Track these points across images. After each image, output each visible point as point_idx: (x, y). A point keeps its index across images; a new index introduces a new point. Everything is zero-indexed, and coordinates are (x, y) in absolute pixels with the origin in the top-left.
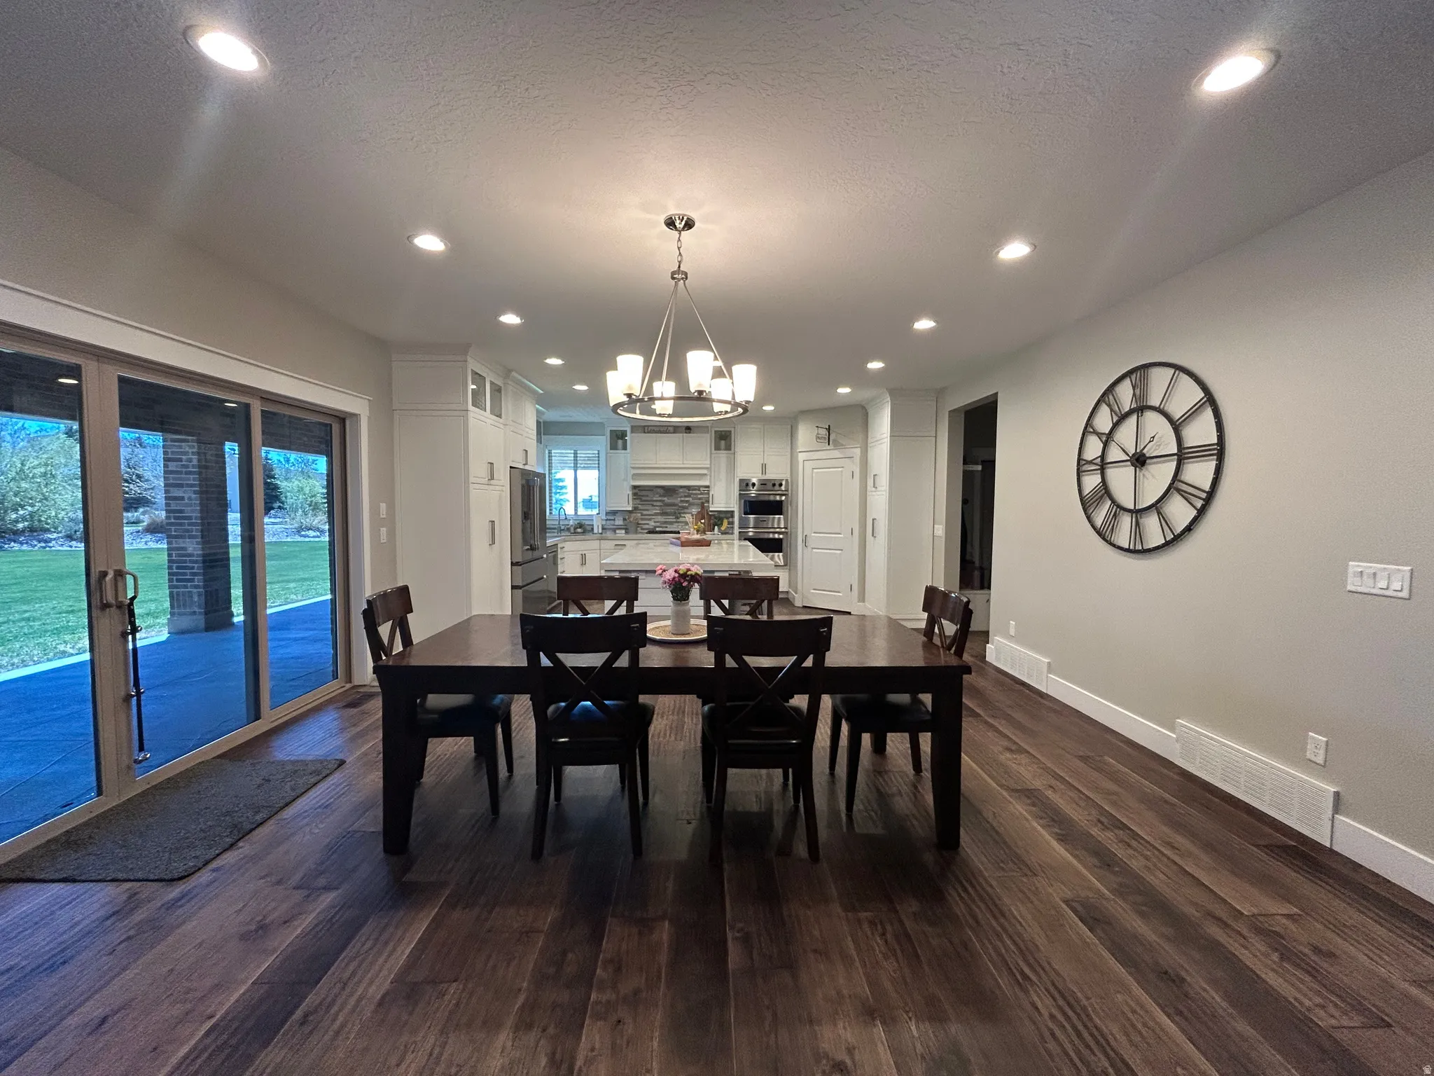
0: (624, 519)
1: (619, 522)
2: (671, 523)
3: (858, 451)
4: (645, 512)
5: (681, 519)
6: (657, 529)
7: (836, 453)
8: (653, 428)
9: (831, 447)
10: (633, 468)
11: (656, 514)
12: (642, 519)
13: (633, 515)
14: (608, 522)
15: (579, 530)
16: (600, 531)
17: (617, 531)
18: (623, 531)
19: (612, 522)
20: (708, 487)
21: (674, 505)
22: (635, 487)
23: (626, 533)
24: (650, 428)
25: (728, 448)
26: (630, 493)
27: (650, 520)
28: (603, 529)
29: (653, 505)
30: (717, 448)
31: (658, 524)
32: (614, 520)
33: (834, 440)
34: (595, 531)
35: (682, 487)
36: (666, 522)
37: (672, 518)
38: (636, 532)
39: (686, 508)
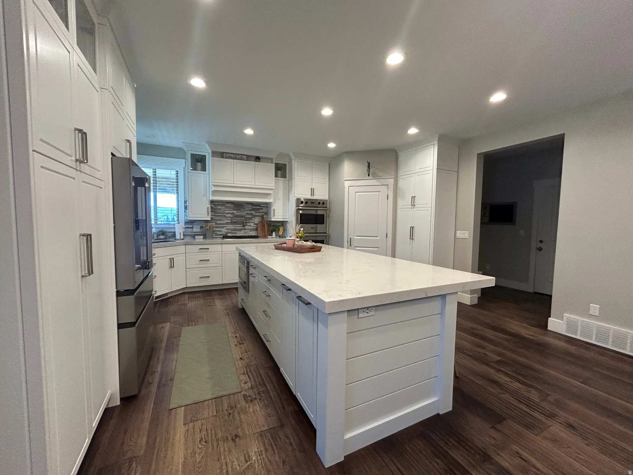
0: (202, 227)
1: (197, 229)
2: (240, 230)
3: (392, 181)
4: (218, 222)
5: (246, 227)
6: (229, 235)
7: (374, 182)
8: (230, 155)
9: (370, 177)
10: (214, 186)
11: (227, 223)
12: (216, 227)
13: (209, 224)
14: (187, 229)
15: (161, 237)
16: (182, 238)
17: (196, 237)
18: (202, 237)
19: (190, 229)
20: (270, 203)
21: (242, 216)
22: (212, 202)
23: (204, 238)
24: (227, 155)
25: (284, 176)
26: (209, 206)
27: (223, 227)
28: (184, 235)
29: (225, 216)
30: (276, 176)
31: (229, 231)
32: (192, 228)
33: (373, 173)
34: (178, 237)
35: (248, 203)
36: (234, 230)
37: (239, 227)
38: (213, 238)
39: (251, 219)
